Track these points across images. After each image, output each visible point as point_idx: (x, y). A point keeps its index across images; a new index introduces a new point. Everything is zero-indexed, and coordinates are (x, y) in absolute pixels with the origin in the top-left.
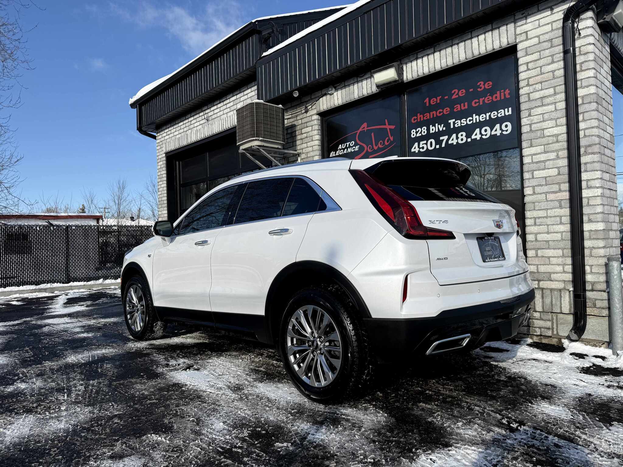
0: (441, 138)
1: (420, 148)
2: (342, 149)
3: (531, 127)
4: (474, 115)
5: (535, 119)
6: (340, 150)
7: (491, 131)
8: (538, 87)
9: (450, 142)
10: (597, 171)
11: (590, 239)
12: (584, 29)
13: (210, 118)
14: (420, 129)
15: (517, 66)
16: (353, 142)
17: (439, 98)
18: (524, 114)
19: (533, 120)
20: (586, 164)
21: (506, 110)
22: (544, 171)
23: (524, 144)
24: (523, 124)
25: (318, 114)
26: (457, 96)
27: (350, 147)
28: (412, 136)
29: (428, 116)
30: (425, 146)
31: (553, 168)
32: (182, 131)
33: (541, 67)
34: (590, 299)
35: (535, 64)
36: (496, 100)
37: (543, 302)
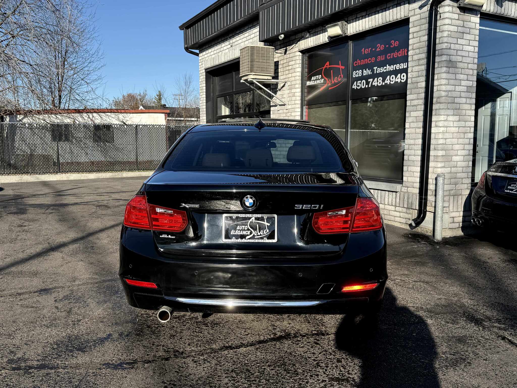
0: (369, 80)
1: (357, 86)
2: (314, 80)
3: (412, 80)
4: (387, 65)
5: (415, 74)
6: (313, 80)
7: (396, 78)
8: (417, 51)
9: (374, 84)
10: (441, 115)
11: (434, 161)
12: (443, 13)
13: (234, 45)
14: (358, 71)
15: (408, 34)
16: (320, 76)
17: (370, 49)
18: (409, 70)
19: (413, 75)
20: (436, 109)
21: (404, 64)
22: (416, 112)
23: (408, 92)
24: (408, 77)
25: (299, 51)
26: (379, 49)
27: (318, 79)
28: (354, 77)
29: (363, 62)
30: (360, 84)
31: (420, 111)
32: (215, 52)
33: (420, 37)
34: (429, 201)
35: (417, 34)
36: (399, 56)
37: (408, 201)
